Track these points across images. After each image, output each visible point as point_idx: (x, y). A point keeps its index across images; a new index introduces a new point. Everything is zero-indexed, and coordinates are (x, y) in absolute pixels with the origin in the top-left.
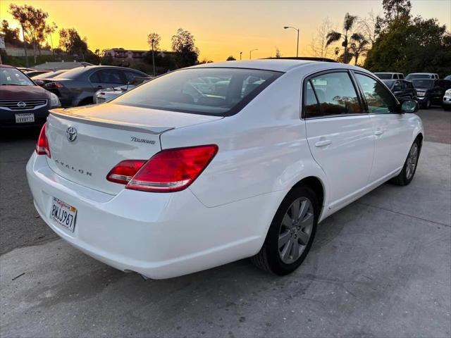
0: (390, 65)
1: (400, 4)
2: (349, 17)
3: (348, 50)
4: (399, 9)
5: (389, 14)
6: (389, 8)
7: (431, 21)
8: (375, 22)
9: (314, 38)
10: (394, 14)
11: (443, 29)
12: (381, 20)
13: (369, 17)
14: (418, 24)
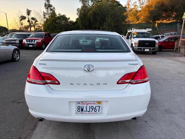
0: (54, 31)
1: (51, 8)
2: (28, 10)
3: (31, 24)
4: (51, 10)
5: (48, 11)
6: (47, 9)
7: (64, 15)
8: (43, 14)
9: (15, 18)
10: (50, 12)
11: (69, 19)
12: (45, 13)
13: (39, 11)
14: (60, 16)
